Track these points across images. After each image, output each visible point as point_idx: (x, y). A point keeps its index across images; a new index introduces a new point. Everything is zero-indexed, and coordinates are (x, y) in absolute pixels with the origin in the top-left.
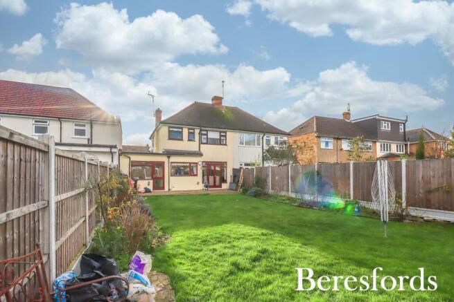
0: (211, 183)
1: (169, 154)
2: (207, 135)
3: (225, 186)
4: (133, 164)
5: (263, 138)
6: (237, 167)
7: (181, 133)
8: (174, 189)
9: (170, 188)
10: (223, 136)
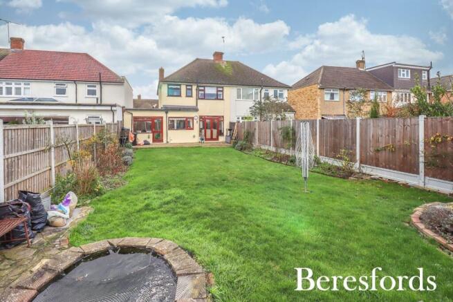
0: (209, 136)
1: (167, 109)
2: (204, 90)
3: (222, 139)
4: (135, 119)
5: (261, 92)
6: (235, 120)
7: (180, 89)
8: (172, 142)
9: (169, 141)
10: (220, 91)
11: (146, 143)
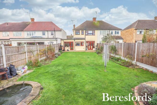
0: (89, 48)
1: (75, 39)
2: (88, 32)
3: (94, 49)
4: (65, 42)
6: (99, 43)
7: (79, 32)
8: (76, 50)
10: (94, 32)
11: (68, 50)
